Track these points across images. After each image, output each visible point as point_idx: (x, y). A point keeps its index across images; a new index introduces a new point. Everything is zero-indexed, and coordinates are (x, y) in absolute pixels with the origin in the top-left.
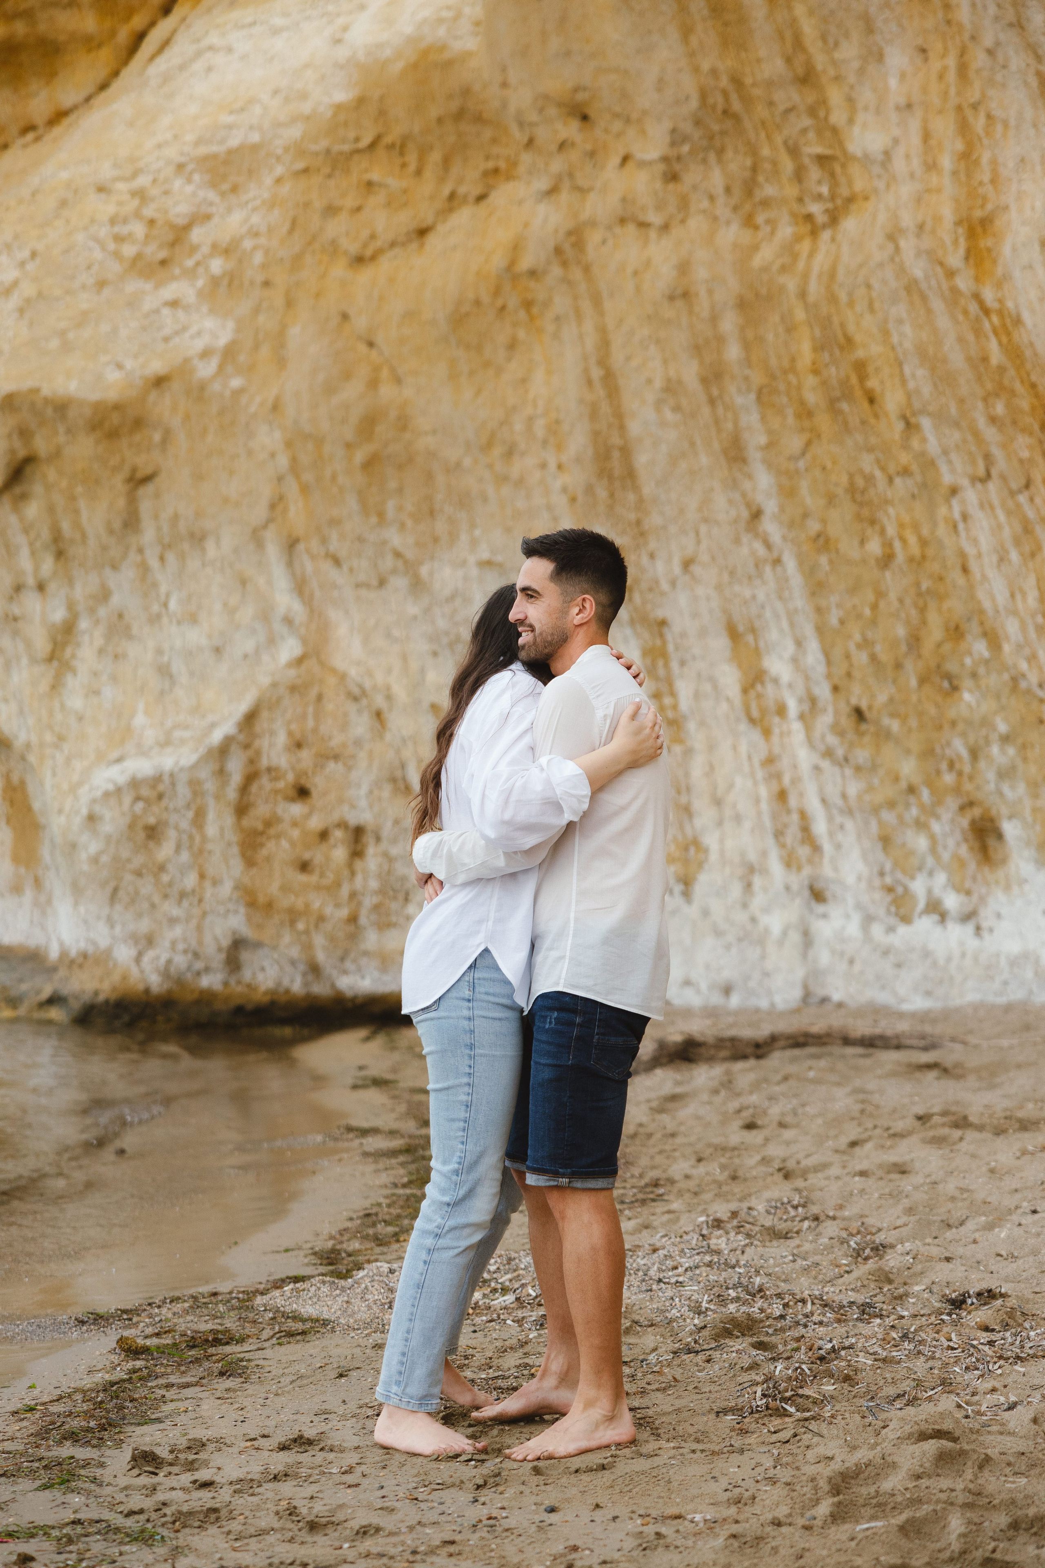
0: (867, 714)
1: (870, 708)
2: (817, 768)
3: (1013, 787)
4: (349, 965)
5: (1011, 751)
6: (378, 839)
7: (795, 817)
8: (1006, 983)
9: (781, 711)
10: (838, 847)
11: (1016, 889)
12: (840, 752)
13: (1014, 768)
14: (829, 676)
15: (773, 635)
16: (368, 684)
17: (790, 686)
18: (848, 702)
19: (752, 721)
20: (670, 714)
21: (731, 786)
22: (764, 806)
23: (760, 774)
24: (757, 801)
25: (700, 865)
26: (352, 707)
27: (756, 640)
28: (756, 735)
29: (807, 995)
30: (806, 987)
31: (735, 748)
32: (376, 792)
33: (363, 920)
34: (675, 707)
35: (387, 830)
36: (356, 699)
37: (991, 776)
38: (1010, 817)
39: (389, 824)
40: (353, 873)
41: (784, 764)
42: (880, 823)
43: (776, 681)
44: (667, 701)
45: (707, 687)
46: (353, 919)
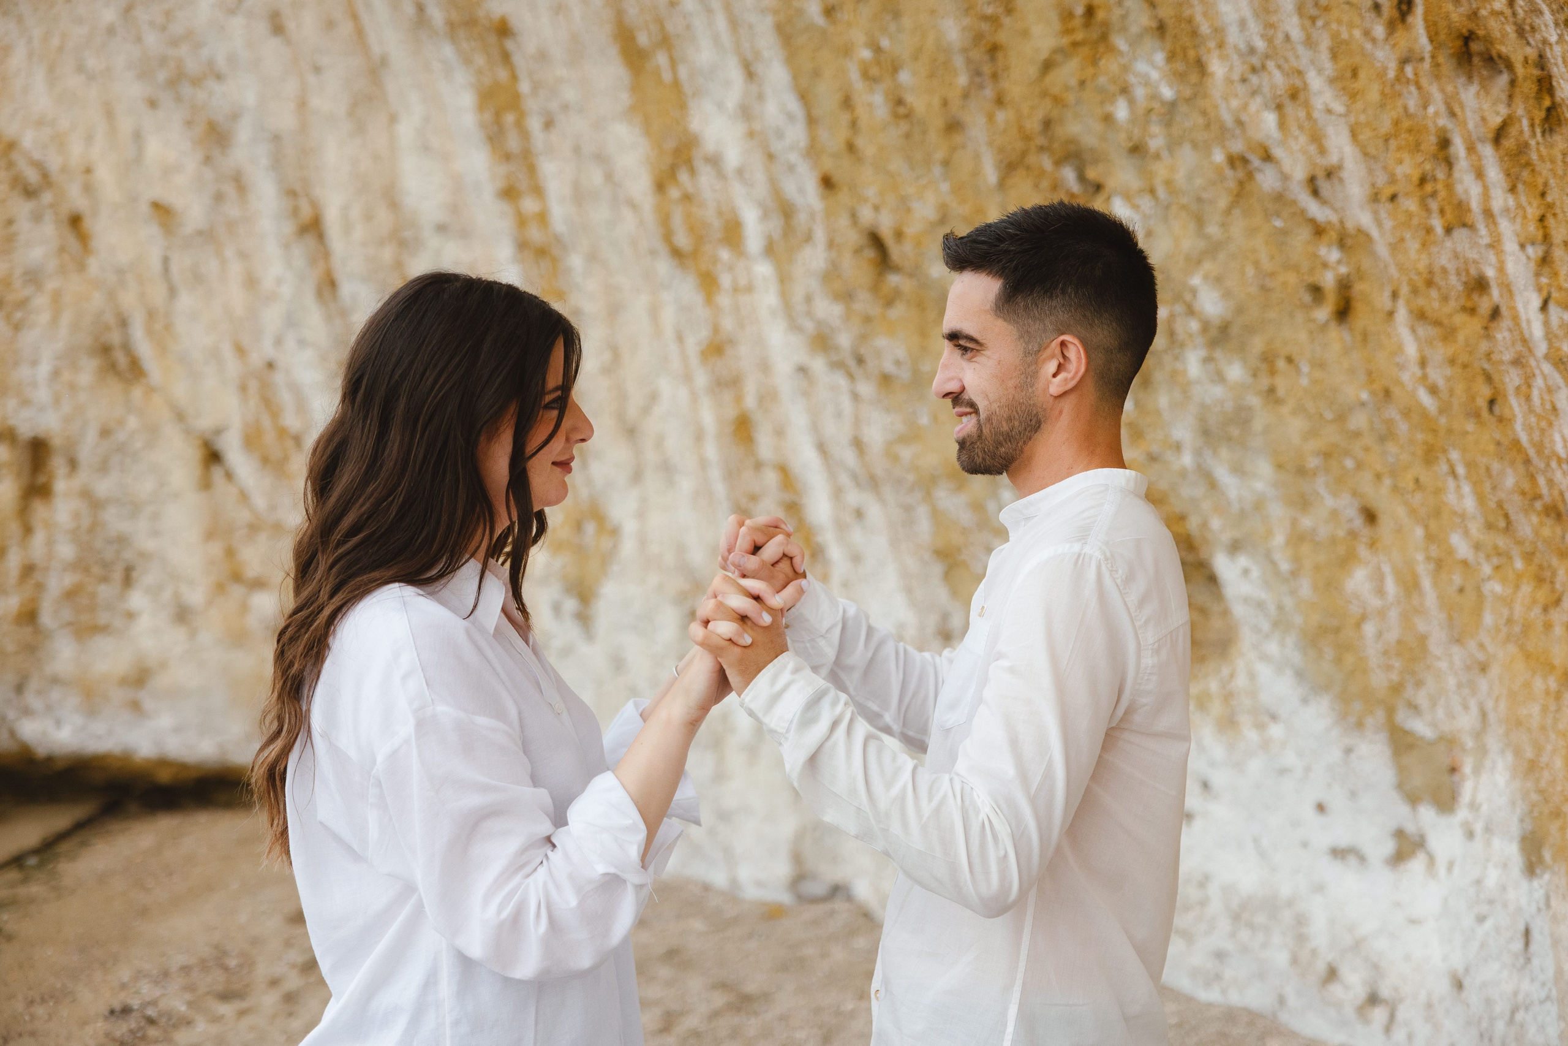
0: (895, 251)
1: (899, 235)
2: (802, 370)
3: (1238, 470)
4: (31, 699)
5: (1235, 372)
6: (73, 464)
7: (771, 478)
8: (1220, 956)
9: (733, 233)
10: (856, 558)
11: (1251, 735)
12: (844, 340)
13: (1241, 417)
14: (813, 151)
15: (703, 54)
16: (54, 163)
17: (740, 172)
18: (854, 216)
19: (677, 253)
20: (535, 234)
21: (654, 397)
22: (711, 451)
23: (701, 379)
24: (699, 437)
25: (606, 560)
26: (22, 208)
27: (673, 63)
28: (687, 289)
29: (799, 878)
30: (797, 858)
31: (654, 312)
32: (66, 376)
33: (47, 619)
34: (543, 218)
35: (88, 449)
36: (30, 193)
37: (1183, 431)
38: (1235, 548)
39: (91, 437)
40: (28, 530)
41: (744, 356)
42: (936, 514)
43: (715, 161)
44: (529, 205)
45: (595, 177)
46: (29, 616)
